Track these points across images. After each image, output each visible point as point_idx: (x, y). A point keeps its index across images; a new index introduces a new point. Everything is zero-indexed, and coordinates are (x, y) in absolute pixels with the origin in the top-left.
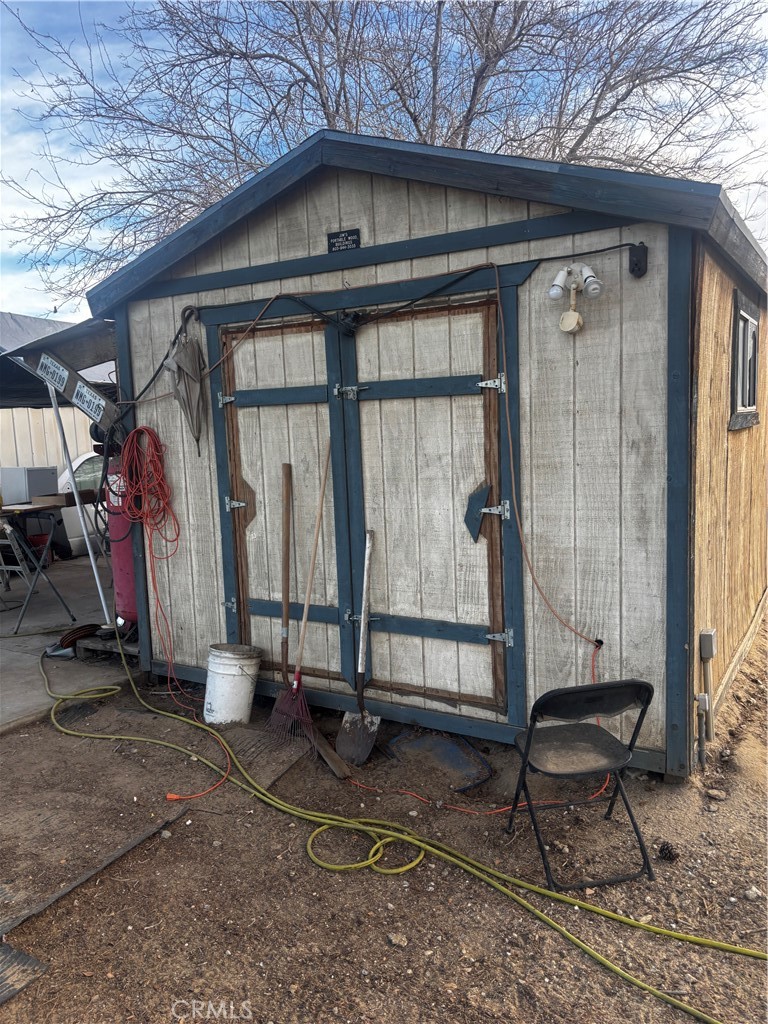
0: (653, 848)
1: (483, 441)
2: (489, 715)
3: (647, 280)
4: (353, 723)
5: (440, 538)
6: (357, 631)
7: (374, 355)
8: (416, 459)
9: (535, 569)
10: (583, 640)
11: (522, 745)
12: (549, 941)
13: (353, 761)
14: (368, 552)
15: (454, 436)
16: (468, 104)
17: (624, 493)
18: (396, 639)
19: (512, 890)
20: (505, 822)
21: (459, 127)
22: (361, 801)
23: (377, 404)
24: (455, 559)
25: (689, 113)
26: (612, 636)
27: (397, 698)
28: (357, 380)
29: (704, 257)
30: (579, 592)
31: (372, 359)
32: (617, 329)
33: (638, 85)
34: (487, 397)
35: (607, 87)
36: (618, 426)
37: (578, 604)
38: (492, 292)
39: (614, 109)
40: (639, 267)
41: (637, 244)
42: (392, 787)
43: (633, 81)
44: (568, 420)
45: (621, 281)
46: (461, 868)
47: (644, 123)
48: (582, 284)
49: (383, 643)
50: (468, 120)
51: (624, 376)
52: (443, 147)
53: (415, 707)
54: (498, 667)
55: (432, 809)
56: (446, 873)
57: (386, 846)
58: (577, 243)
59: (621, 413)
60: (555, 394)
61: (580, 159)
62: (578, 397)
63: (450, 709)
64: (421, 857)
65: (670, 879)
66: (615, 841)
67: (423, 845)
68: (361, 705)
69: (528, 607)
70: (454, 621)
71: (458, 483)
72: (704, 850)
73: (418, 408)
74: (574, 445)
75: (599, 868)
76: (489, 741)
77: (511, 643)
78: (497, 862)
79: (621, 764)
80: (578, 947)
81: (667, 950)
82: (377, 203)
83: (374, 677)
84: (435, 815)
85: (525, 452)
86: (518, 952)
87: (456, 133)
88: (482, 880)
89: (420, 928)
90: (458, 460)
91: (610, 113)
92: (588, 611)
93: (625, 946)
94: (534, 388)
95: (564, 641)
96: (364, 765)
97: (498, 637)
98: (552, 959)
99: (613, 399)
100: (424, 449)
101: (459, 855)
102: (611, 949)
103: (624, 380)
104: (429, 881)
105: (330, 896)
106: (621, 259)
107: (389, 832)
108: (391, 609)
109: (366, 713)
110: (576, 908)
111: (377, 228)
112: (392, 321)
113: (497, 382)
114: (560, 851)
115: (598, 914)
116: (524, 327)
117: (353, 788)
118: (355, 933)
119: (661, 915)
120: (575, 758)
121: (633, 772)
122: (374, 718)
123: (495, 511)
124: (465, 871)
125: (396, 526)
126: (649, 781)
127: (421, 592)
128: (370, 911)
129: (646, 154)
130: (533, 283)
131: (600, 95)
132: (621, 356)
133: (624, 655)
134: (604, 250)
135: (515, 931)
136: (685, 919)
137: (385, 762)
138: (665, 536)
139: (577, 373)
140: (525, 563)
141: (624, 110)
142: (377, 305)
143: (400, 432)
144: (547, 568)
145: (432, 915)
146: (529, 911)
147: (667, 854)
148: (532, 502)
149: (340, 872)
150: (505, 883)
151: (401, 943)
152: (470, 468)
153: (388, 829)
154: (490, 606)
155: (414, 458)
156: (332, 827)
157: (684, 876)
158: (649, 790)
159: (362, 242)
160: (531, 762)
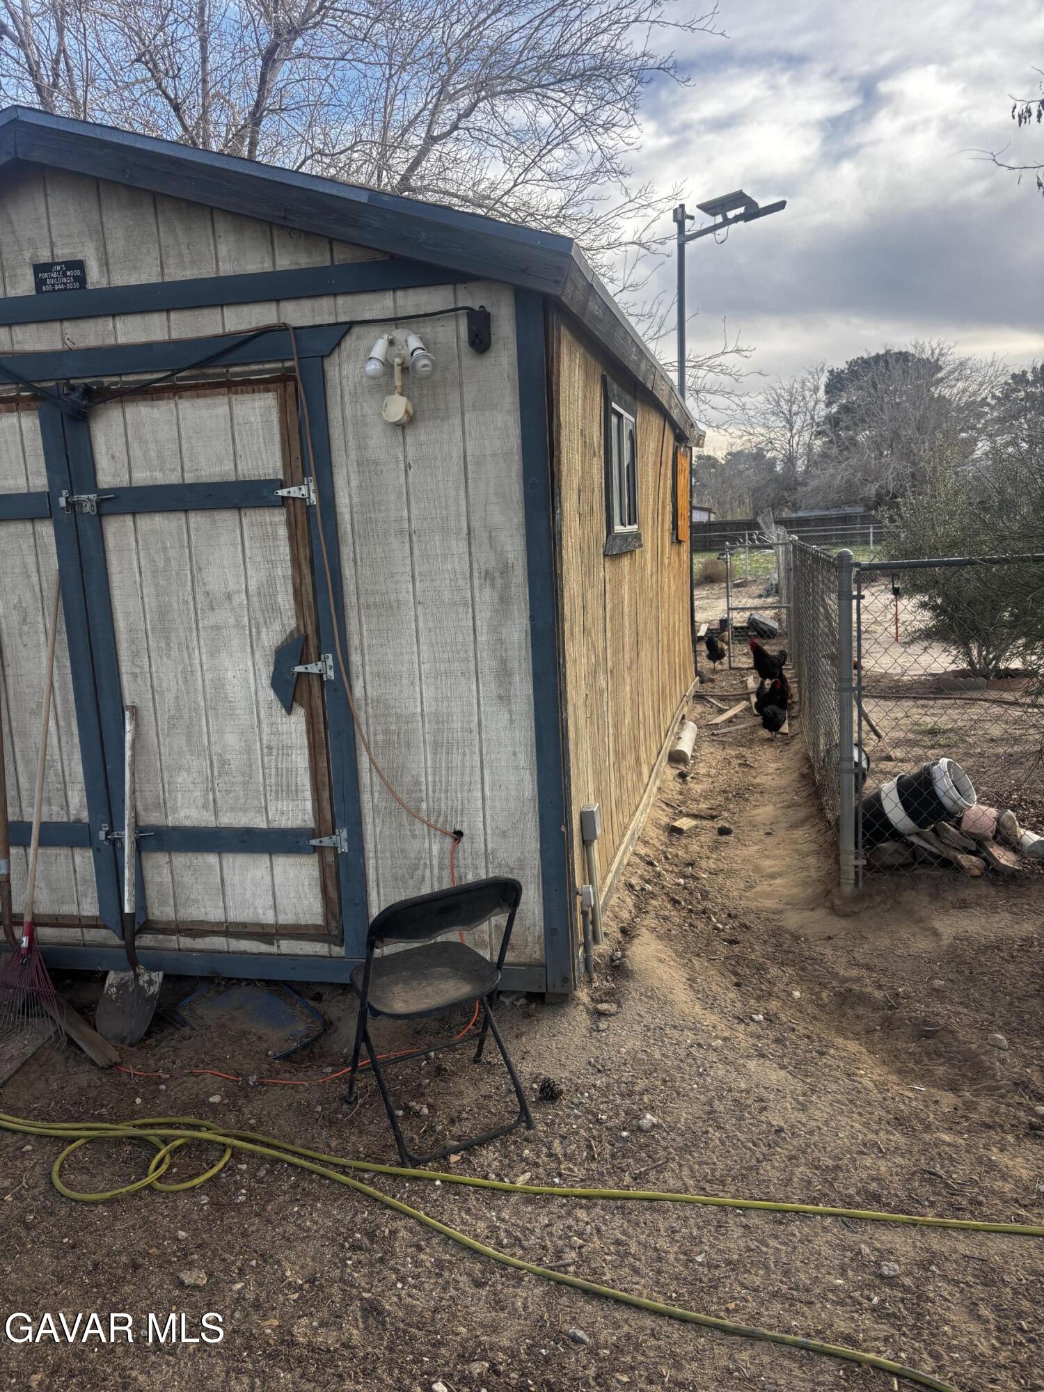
0: (532, 1088)
1: (290, 572)
2: (320, 949)
3: (491, 357)
4: (122, 986)
5: (238, 712)
6: (119, 855)
7: (119, 448)
8: (194, 598)
9: (372, 745)
10: (438, 833)
11: (359, 983)
12: (403, 1233)
13: (123, 1040)
14: (128, 737)
15: (248, 564)
16: (255, 95)
17: (479, 638)
18: (180, 859)
19: (354, 1178)
20: (344, 1089)
21: (244, 127)
22: (137, 1094)
23: (128, 520)
24: (261, 740)
25: (548, 143)
26: (473, 824)
27: (186, 942)
28: (96, 485)
29: (559, 331)
30: (430, 771)
31: (117, 454)
32: (457, 421)
33: (484, 98)
34: (292, 509)
35: (444, 94)
36: (466, 550)
37: (430, 788)
38: (288, 364)
39: (455, 127)
40: (480, 340)
41: (477, 308)
42: (183, 1068)
43: (478, 92)
44: (403, 542)
45: (459, 357)
46: (284, 1161)
47: (493, 150)
48: (409, 357)
49: (160, 868)
50: (256, 117)
51: (470, 484)
52: (220, 153)
53: (213, 951)
54: (329, 882)
55: (242, 1089)
56: (262, 1173)
57: (174, 1152)
58: (400, 302)
59: (469, 534)
60: (382, 508)
61: (413, 190)
62: (414, 512)
63: (263, 948)
64: (227, 1157)
65: (553, 1122)
66: (486, 1089)
67: (228, 1141)
68: (132, 959)
69: (366, 797)
70: (263, 825)
71: (259, 633)
72: (591, 1080)
73: (192, 525)
74: (413, 577)
75: (466, 1127)
76: (321, 984)
77: (344, 848)
78: (334, 1144)
79: (488, 987)
80: (440, 1232)
81: (550, 1213)
82: (109, 224)
83: (151, 917)
84: (246, 1097)
85: (350, 587)
86: (362, 1257)
87: (239, 136)
88: (313, 1172)
89: (226, 1256)
90: (255, 599)
91: (451, 132)
92: (443, 795)
93: (498, 1218)
94: (356, 499)
95: (414, 837)
96: (139, 1043)
97: (326, 841)
98: (407, 1255)
99: (458, 515)
100: (204, 584)
101: (281, 1144)
102: (481, 1226)
103: (470, 490)
104: (237, 1189)
105: (89, 1239)
106: (457, 327)
107: (178, 1132)
108: (170, 818)
109: (141, 969)
110: (438, 1183)
111: (111, 261)
112: (145, 400)
113: (304, 490)
114: (418, 1114)
115: (465, 1184)
116: (335, 414)
117: (124, 1078)
118: (129, 1282)
119: (541, 1170)
120: (430, 989)
121: (507, 997)
122: (154, 975)
123: (313, 668)
124: (290, 1164)
125: (170, 697)
126: (528, 1005)
127: (213, 790)
128: (151, 1247)
129: (499, 193)
130: (344, 354)
131: (436, 106)
132: (465, 457)
133: (490, 846)
134: (435, 314)
135: (359, 1231)
136: (570, 1169)
137: (172, 1034)
138: (531, 692)
139: (411, 480)
140: (358, 737)
141: (468, 129)
142: (120, 375)
143: (168, 560)
144: (387, 743)
145: (242, 1234)
146: (376, 1200)
147: (549, 1093)
148: (363, 656)
149: (105, 1202)
150: (344, 1170)
151: (199, 1282)
152: (276, 610)
153: (177, 1128)
154: (313, 801)
155: (190, 598)
156: (91, 1141)
157: (569, 1116)
158: (528, 1016)
159: (89, 280)
160: (372, 1003)
